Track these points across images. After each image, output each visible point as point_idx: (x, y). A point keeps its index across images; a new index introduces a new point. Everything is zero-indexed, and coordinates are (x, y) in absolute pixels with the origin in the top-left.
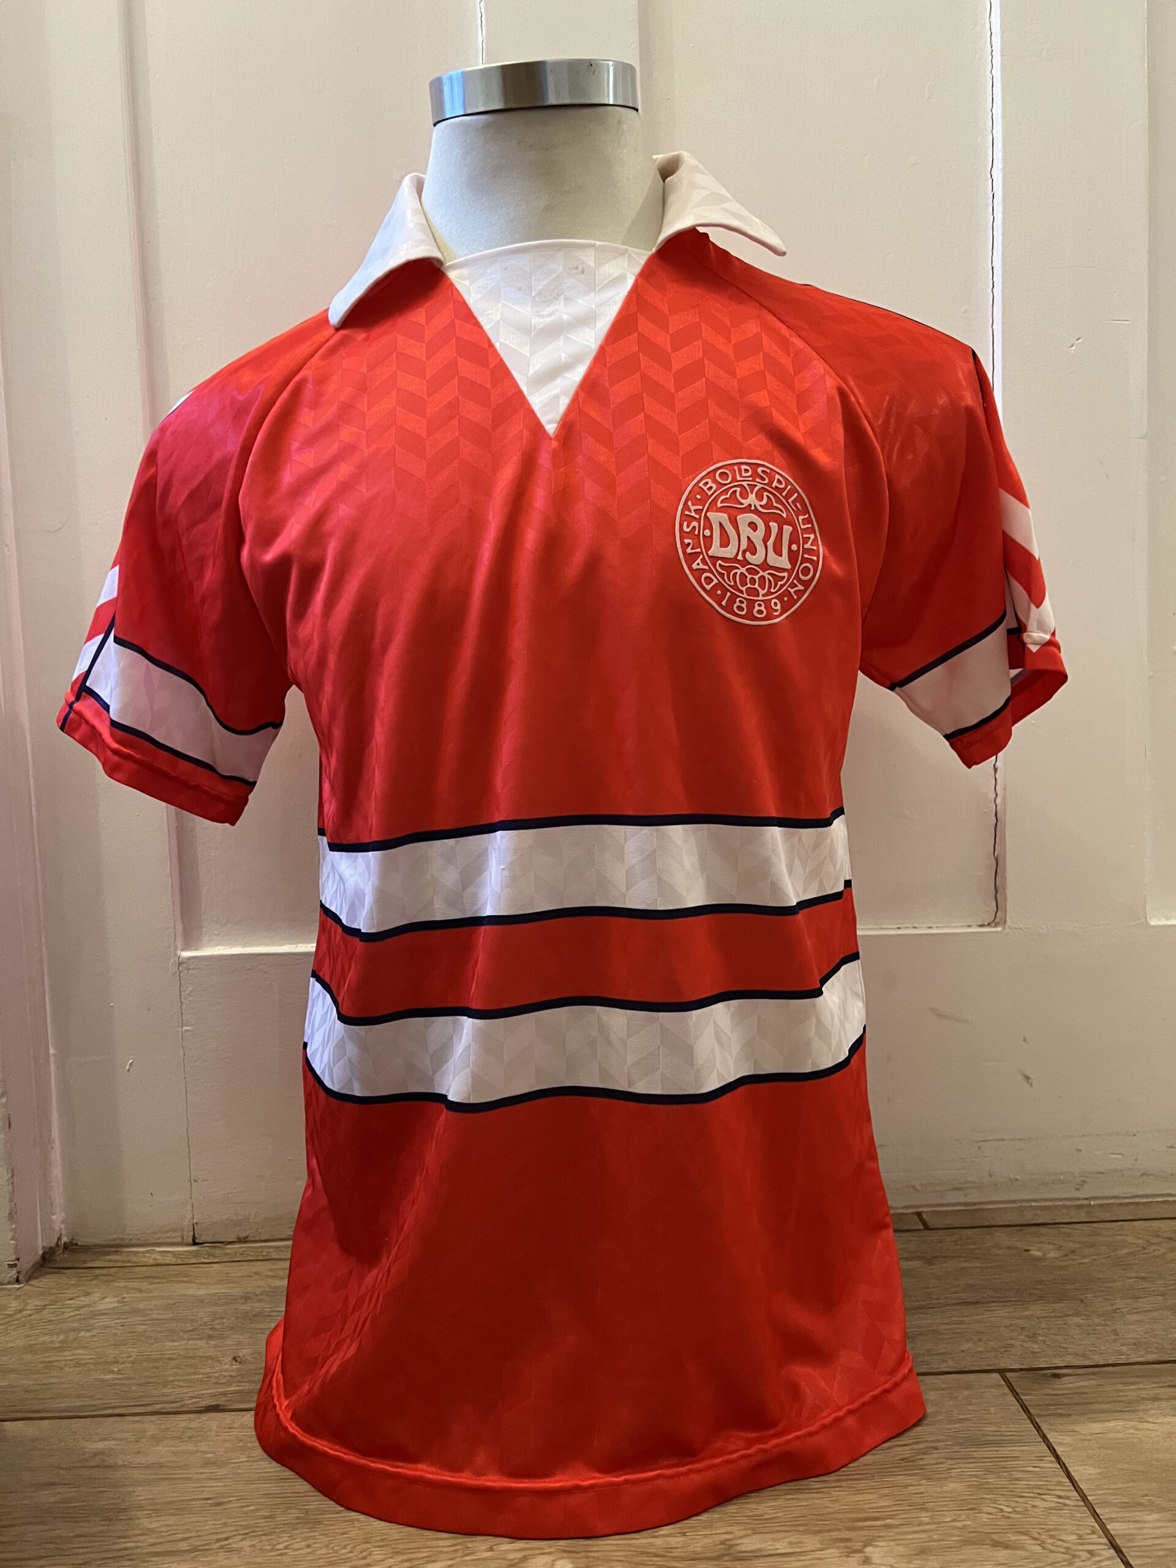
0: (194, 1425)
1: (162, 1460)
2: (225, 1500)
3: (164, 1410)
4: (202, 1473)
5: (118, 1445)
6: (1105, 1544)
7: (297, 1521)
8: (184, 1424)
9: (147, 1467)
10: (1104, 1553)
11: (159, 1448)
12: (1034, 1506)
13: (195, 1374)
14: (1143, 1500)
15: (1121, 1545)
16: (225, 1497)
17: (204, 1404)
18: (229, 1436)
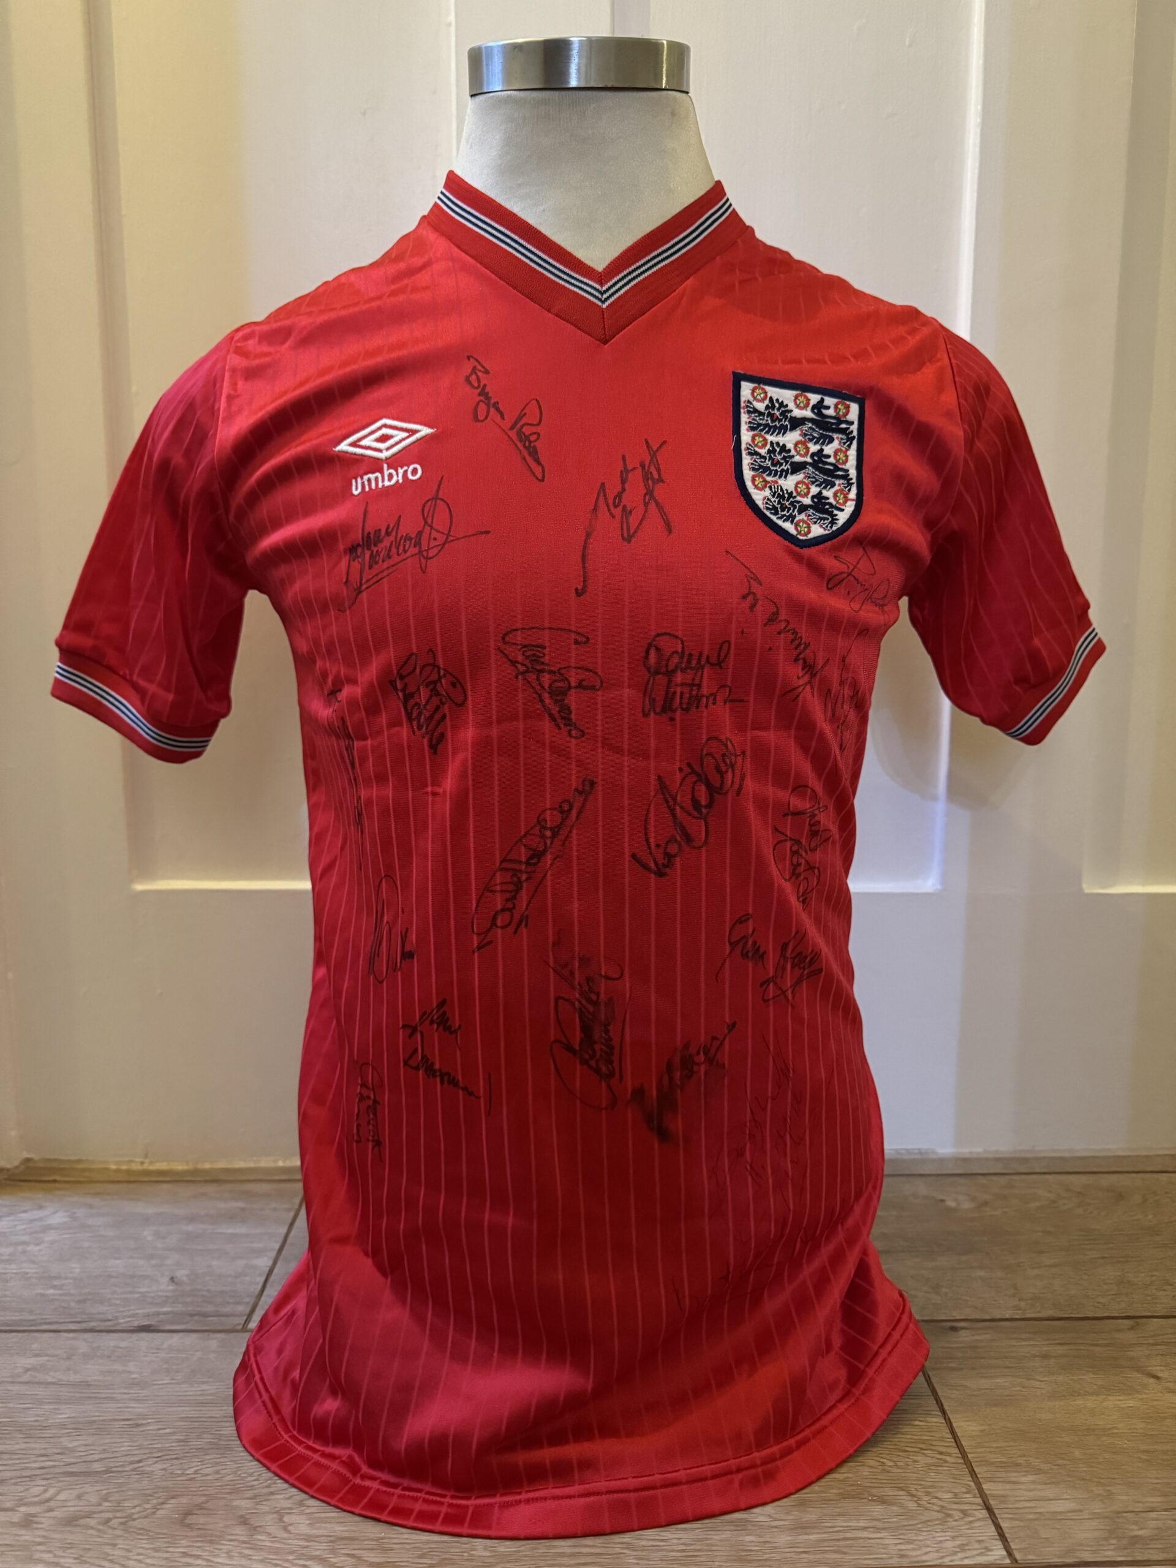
0: (123, 1344)
1: (89, 1379)
2: (144, 1422)
3: (97, 1329)
4: (125, 1393)
5: (49, 1361)
6: (978, 1504)
7: (210, 1446)
8: (113, 1343)
9: (73, 1385)
10: (976, 1513)
11: (88, 1366)
12: (915, 1461)
13: (131, 1292)
14: (1020, 1461)
15: (994, 1507)
16: (144, 1419)
17: (136, 1324)
18: (157, 1357)
